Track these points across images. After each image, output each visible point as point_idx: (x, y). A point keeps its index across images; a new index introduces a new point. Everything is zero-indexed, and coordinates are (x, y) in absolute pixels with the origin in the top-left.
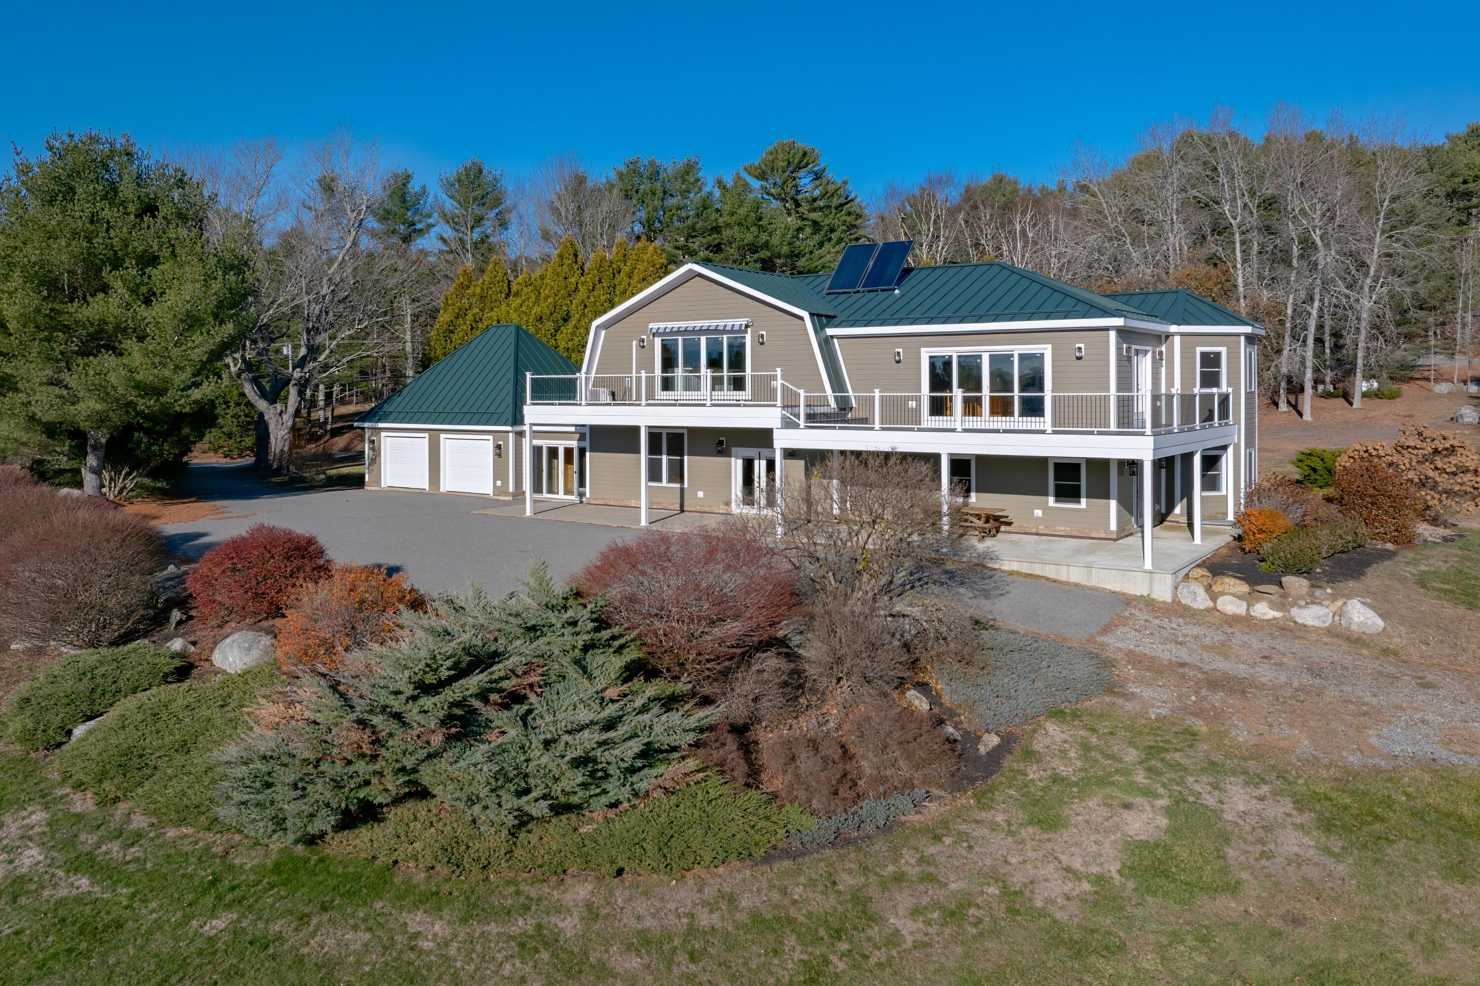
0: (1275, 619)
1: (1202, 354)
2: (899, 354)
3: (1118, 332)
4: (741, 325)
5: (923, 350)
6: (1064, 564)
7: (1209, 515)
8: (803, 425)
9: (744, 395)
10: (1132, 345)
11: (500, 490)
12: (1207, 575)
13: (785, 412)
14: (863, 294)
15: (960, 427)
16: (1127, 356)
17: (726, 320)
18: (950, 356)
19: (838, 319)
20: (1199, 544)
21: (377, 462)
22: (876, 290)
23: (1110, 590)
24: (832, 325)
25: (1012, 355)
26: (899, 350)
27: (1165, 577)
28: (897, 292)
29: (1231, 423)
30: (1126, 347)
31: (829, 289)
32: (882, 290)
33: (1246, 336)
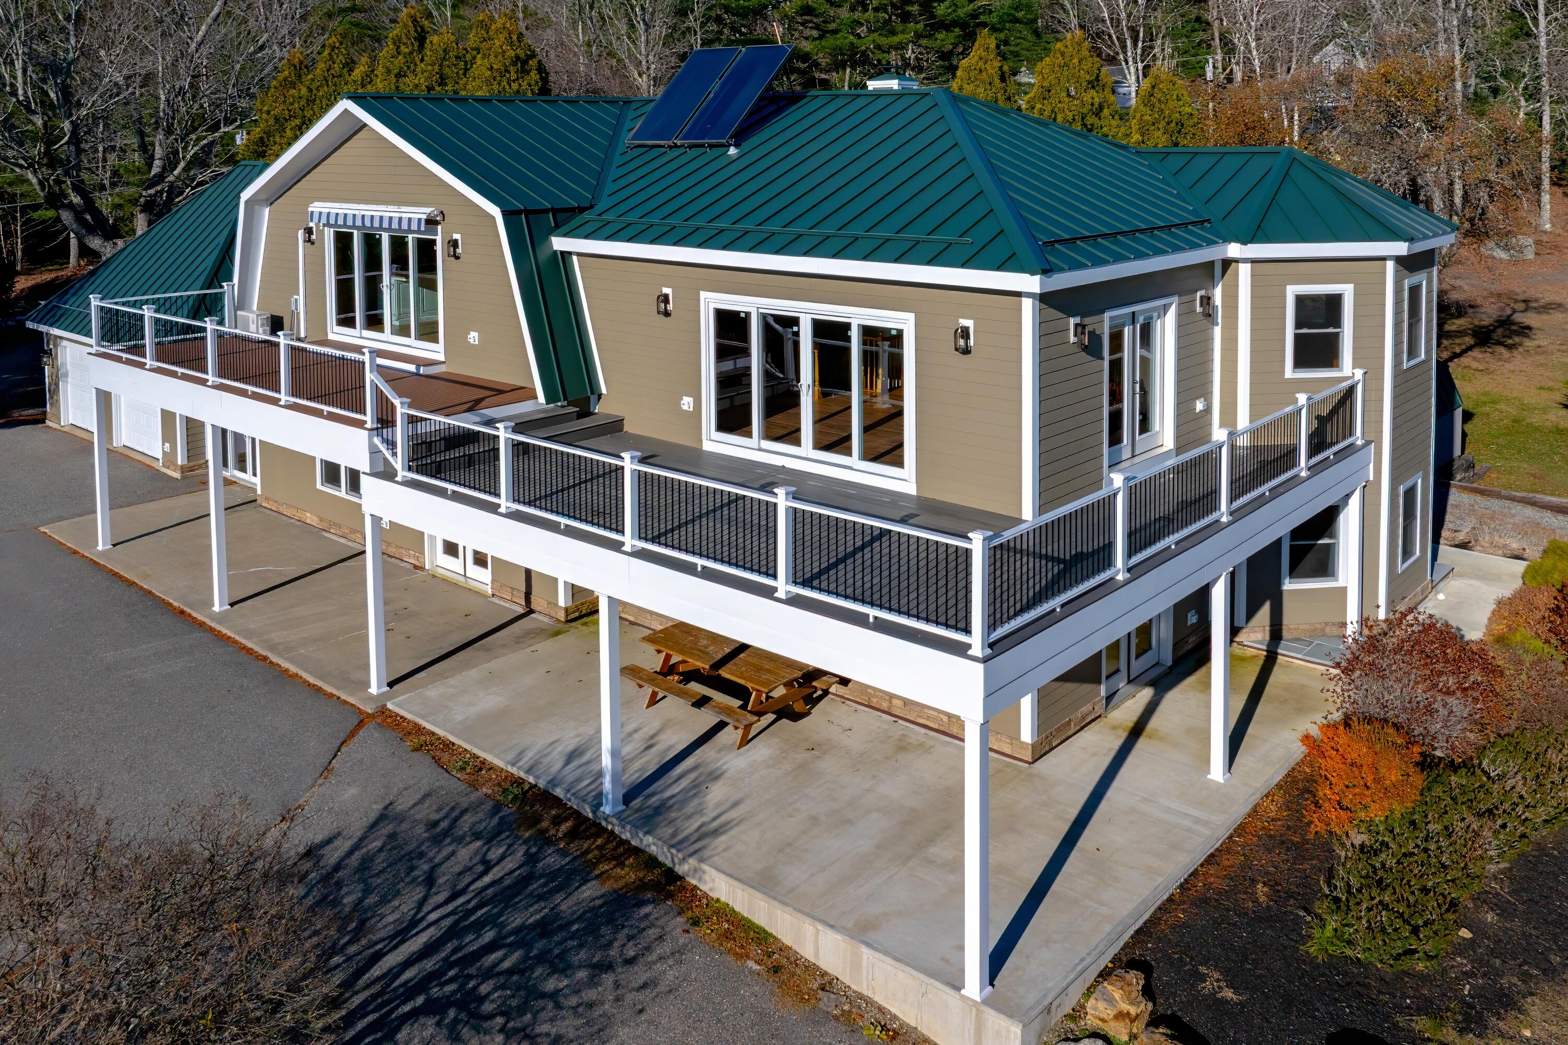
1: (1301, 300)
2: (666, 299)
3: (1045, 299)
4: (420, 220)
5: (703, 294)
6: (808, 920)
7: (1307, 627)
8: (402, 474)
9: (435, 351)
10: (1103, 312)
11: (169, 458)
12: (1133, 1011)
13: (377, 441)
14: (682, 150)
15: (629, 540)
16: (1080, 344)
17: (404, 209)
18: (748, 314)
19: (587, 216)
20: (1217, 783)
21: (57, 385)
22: (702, 146)
23: (895, 1017)
24: (565, 229)
25: (848, 326)
26: (667, 290)
27: (1008, 1031)
28: (732, 151)
29: (1359, 442)
30: (1076, 325)
31: (634, 138)
32: (711, 146)
33: (1399, 260)
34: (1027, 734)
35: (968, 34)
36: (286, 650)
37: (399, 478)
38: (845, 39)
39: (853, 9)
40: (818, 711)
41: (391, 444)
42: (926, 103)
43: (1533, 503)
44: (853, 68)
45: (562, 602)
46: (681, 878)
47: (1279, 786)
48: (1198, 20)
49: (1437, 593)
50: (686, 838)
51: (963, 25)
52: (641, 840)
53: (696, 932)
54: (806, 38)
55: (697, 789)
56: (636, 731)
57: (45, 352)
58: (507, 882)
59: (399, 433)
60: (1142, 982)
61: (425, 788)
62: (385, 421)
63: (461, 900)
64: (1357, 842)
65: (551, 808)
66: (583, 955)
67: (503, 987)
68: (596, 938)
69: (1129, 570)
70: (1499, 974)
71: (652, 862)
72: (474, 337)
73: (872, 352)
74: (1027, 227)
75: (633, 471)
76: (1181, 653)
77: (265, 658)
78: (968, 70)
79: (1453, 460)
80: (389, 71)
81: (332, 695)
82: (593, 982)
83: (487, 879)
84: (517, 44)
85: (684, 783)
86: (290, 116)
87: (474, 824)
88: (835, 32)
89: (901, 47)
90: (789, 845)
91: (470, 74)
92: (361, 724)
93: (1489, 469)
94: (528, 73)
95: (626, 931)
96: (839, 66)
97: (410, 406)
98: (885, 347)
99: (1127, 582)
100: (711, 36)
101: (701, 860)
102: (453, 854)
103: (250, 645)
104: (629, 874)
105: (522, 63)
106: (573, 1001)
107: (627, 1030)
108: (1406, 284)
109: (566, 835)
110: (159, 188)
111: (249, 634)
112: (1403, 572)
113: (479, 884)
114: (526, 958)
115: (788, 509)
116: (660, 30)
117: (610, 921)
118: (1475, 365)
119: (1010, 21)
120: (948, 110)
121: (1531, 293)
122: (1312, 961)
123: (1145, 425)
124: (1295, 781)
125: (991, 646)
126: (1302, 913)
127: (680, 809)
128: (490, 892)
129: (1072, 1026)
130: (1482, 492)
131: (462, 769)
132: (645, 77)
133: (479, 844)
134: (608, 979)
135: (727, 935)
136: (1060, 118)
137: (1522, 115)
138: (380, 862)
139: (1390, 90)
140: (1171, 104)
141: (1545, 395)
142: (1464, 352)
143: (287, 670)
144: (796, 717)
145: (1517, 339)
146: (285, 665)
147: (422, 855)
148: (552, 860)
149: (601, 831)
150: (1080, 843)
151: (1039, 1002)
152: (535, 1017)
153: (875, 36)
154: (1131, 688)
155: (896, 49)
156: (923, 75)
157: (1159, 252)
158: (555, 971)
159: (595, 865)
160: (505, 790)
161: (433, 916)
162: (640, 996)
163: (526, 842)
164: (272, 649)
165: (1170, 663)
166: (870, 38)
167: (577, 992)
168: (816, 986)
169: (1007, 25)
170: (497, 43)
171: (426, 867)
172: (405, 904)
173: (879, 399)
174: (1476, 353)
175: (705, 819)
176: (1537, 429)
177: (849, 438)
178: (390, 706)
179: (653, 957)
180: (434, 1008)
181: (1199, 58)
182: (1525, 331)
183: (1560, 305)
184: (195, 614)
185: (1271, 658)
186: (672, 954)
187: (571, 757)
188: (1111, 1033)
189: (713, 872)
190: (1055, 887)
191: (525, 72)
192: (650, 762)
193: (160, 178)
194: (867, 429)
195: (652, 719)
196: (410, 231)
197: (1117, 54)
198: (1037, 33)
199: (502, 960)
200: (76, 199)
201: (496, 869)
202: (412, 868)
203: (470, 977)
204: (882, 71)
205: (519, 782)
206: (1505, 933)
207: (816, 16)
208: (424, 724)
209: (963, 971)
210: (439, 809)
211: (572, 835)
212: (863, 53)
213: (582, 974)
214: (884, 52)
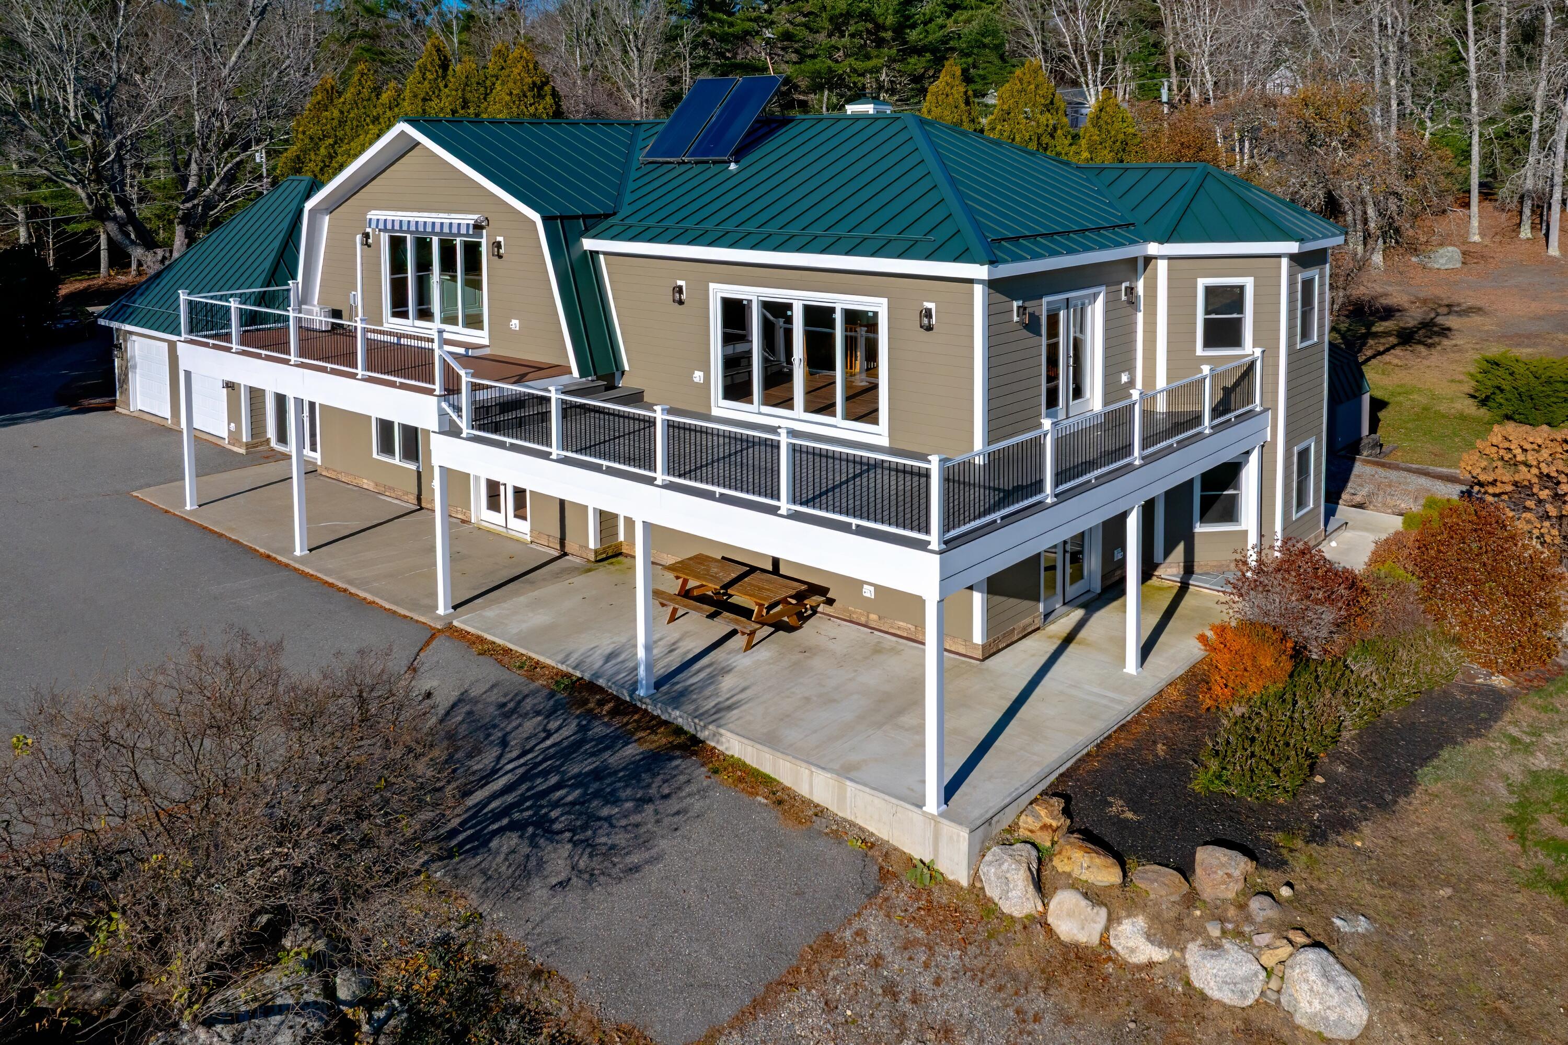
0: (1150, 965)
1: (1209, 290)
2: (680, 290)
3: (993, 285)
4: (468, 225)
5: (712, 286)
6: (804, 765)
7: (1215, 563)
8: (466, 432)
9: (480, 337)
10: (1040, 297)
11: (234, 437)
12: (1054, 824)
13: (444, 405)
14: (689, 166)
15: (660, 476)
16: (1021, 322)
17: (453, 216)
18: (750, 301)
19: (611, 221)
20: (1131, 675)
21: (126, 375)
22: (707, 162)
23: (872, 834)
24: (593, 232)
25: (832, 310)
26: (681, 283)
27: (959, 835)
28: (733, 166)
29: (1258, 409)
30: (1019, 307)
31: (649, 154)
32: (714, 162)
33: (1292, 257)
34: (978, 637)
35: (939, 61)
36: (363, 584)
37: (464, 435)
38: (823, 63)
39: (830, 35)
40: (807, 625)
41: (458, 410)
42: (897, 126)
43: (1427, 474)
44: (831, 90)
45: (592, 545)
46: (703, 742)
47: (1181, 677)
48: (1155, 45)
49: (1331, 541)
50: (706, 712)
51: (934, 51)
52: (670, 714)
53: (715, 778)
54: (787, 62)
55: (712, 679)
56: (660, 639)
57: (116, 346)
58: (565, 744)
59: (464, 399)
60: (1062, 805)
61: (493, 681)
62: (451, 389)
63: (530, 756)
64: (1238, 714)
65: (596, 693)
66: (629, 792)
67: (568, 813)
68: (639, 781)
69: (1056, 496)
70: (1343, 807)
71: (679, 731)
72: (515, 324)
73: (851, 337)
74: (978, 227)
75: (663, 420)
76: (1109, 582)
77: (345, 590)
78: (936, 95)
79: (1361, 439)
80: (415, 96)
81: (405, 617)
82: (638, 809)
83: (548, 743)
84: (533, 71)
85: (702, 675)
86: (324, 136)
87: (535, 705)
88: (813, 57)
89: (876, 70)
90: (788, 716)
91: (490, 98)
92: (433, 637)
93: (1395, 449)
94: (543, 97)
95: (661, 777)
96: (817, 88)
97: (473, 376)
98: (862, 332)
99: (1054, 505)
100: (699, 62)
101: (719, 726)
102: (520, 725)
103: (330, 580)
104: (660, 739)
105: (538, 89)
106: (623, 822)
107: (665, 841)
108: (1300, 278)
109: (609, 713)
110: (196, 202)
111: (328, 572)
112: (1297, 520)
113: (543, 745)
114: (585, 794)
115: (789, 444)
116: (651, 55)
117: (649, 770)
118: (1396, 361)
119: (979, 47)
120: (915, 131)
121: (1455, 299)
122: (1196, 796)
123: (1078, 393)
124: (1194, 675)
125: (946, 543)
126: (1191, 762)
127: (700, 693)
128: (552, 751)
129: (1009, 836)
130: (1383, 465)
131: (521, 667)
132: (638, 99)
133: (540, 718)
134: (649, 809)
135: (741, 780)
136: (1018, 139)
137: (1427, 135)
138: (463, 730)
139: (1309, 113)
140: (1117, 125)
141: (1454, 386)
142: (1388, 350)
143: (365, 599)
144: (790, 629)
145: (1436, 339)
146: (363, 594)
147: (495, 726)
148: (598, 729)
149: (636, 709)
150: (1018, 715)
151: (982, 815)
152: (594, 833)
153: (852, 60)
154: (1065, 608)
155: (871, 72)
156: (895, 98)
157: (1087, 249)
158: (607, 802)
159: (633, 734)
160: (557, 683)
161: (510, 766)
162: (676, 819)
163: (578, 717)
164: (350, 582)
165: (1099, 591)
166: (846, 62)
167: (625, 817)
168: (810, 813)
169: (975, 51)
170: (516, 71)
171: (500, 734)
172: (487, 759)
173: (857, 377)
174: (1398, 351)
175: (720, 699)
176: (1443, 416)
177: (833, 405)
178: (455, 623)
179: (684, 794)
180: (514, 826)
181: (1155, 81)
182: (1445, 331)
183: (1480, 309)
184: (279, 558)
185: (1184, 588)
186: (699, 792)
187: (609, 657)
188: (1038, 841)
189: (729, 734)
190: (998, 743)
191: (541, 96)
192: (675, 660)
193: (196, 193)
194: (848, 398)
195: (673, 632)
196: (459, 234)
197: (1079, 77)
198: (1002, 57)
199: (566, 796)
200: (119, 212)
201: (555, 736)
202: (489, 735)
203: (542, 807)
204: (858, 96)
205: (568, 676)
206: (1351, 779)
207: (796, 42)
208: (486, 636)
209: (924, 796)
210: (505, 695)
211: (613, 713)
212: (840, 77)
213: (629, 805)
214: (859, 75)
